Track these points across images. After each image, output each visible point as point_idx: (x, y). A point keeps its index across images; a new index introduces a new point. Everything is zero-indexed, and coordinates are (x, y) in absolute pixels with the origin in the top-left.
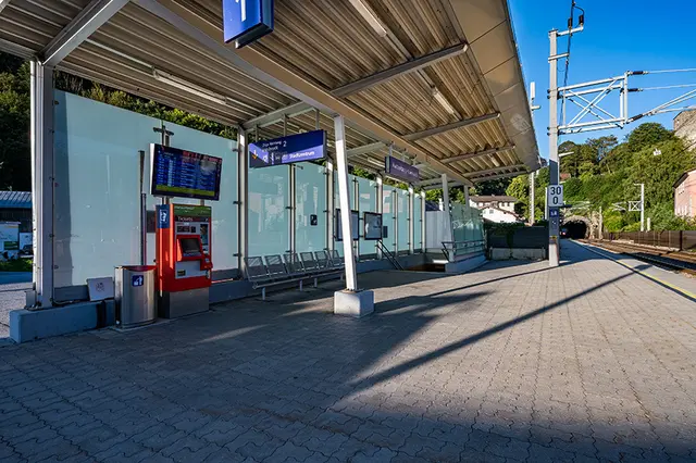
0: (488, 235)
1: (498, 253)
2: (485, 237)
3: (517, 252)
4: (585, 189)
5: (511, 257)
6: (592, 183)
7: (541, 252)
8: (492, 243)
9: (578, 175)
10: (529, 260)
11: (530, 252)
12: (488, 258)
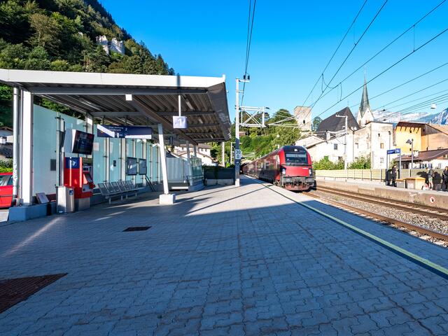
0: (205, 172)
1: (210, 182)
2: (203, 173)
3: (220, 181)
4: (252, 144)
5: (217, 184)
6: (257, 141)
7: (231, 181)
8: (207, 176)
9: (249, 134)
10: (226, 185)
11: (226, 181)
12: (205, 185)
